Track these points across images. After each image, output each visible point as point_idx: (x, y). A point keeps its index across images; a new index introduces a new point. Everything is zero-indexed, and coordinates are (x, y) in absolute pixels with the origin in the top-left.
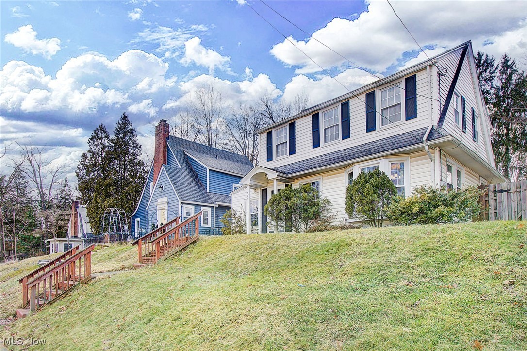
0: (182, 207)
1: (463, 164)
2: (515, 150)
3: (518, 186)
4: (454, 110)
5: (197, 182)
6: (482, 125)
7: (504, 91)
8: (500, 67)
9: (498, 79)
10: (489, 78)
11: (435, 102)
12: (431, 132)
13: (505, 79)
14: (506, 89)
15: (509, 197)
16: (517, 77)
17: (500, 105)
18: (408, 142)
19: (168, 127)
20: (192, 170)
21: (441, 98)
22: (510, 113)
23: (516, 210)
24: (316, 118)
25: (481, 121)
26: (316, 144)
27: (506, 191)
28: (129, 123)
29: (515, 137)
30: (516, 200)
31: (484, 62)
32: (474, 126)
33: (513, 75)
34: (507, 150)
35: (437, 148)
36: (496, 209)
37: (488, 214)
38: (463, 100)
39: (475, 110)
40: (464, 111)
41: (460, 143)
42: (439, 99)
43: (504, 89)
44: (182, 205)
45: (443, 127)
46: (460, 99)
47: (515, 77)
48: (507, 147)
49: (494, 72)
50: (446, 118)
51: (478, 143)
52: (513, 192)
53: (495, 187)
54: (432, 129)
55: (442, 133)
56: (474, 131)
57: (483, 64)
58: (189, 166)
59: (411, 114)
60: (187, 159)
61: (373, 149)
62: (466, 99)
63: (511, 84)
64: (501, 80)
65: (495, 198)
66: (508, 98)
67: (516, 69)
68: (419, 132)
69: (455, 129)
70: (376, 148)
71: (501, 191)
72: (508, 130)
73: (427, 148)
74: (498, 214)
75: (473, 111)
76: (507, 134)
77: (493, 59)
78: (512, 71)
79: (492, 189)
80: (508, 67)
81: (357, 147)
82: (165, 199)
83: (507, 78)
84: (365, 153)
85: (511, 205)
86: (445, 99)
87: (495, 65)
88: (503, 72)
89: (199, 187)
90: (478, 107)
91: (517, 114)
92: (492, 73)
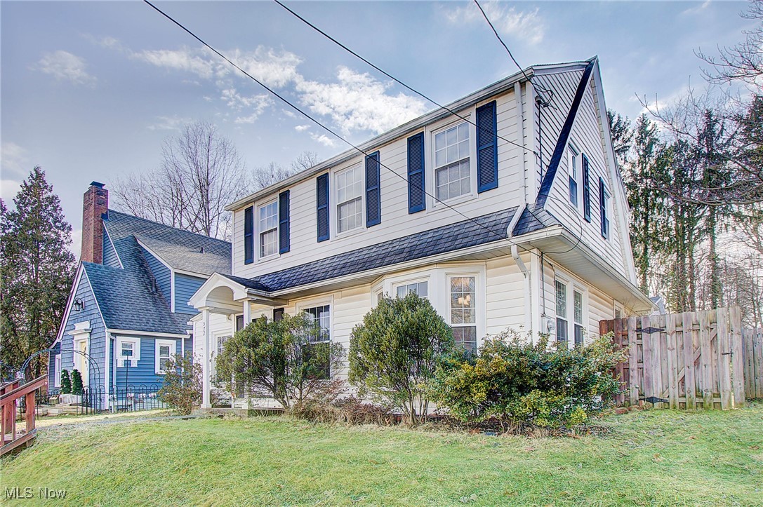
0: (112, 340)
1: (586, 280)
2: (656, 249)
3: (678, 323)
4: (568, 178)
5: (152, 294)
6: (615, 210)
7: (642, 167)
8: (636, 134)
9: (634, 150)
10: (623, 148)
11: (531, 158)
12: (523, 217)
13: (644, 151)
14: (644, 165)
15: (663, 341)
16: (659, 149)
17: (637, 187)
18: (481, 236)
19: (107, 196)
20: (146, 272)
21: (543, 150)
22: (649, 198)
23: (675, 366)
24: (323, 183)
25: (615, 203)
26: (323, 234)
27: (657, 330)
28: (46, 187)
29: (656, 233)
30: (675, 347)
31: (616, 125)
32: (604, 211)
33: (654, 146)
34: (646, 249)
35: (535, 251)
36: (640, 362)
37: (628, 371)
38: (585, 163)
39: (605, 183)
40: (586, 182)
41: (577, 241)
42: (538, 152)
43: (642, 164)
44: (113, 338)
45: (546, 207)
46: (579, 159)
47: (655, 149)
48: (646, 246)
49: (629, 140)
50: (552, 190)
51: (611, 242)
52: (670, 332)
53: (639, 322)
54: (526, 210)
55: (543, 220)
56: (604, 221)
57: (615, 128)
58: (141, 266)
59: (488, 179)
60: (140, 252)
61: (419, 247)
62: (590, 161)
63: (650, 158)
64: (638, 152)
65: (639, 341)
66: (647, 178)
67: (657, 137)
68: (502, 216)
69: (571, 215)
70: (424, 245)
71: (651, 330)
72: (647, 222)
73: (514, 249)
74: (645, 371)
75: (602, 185)
76: (646, 228)
77: (628, 122)
78: (651, 139)
79: (633, 326)
80: (647, 134)
81: (392, 242)
82: (86, 325)
83: (646, 149)
84: (404, 255)
85: (667, 356)
86: (552, 153)
87: (630, 131)
88: (640, 141)
89: (155, 302)
90: (609, 179)
91: (659, 200)
92: (626, 142)
